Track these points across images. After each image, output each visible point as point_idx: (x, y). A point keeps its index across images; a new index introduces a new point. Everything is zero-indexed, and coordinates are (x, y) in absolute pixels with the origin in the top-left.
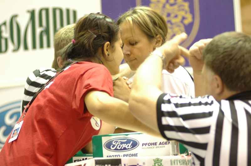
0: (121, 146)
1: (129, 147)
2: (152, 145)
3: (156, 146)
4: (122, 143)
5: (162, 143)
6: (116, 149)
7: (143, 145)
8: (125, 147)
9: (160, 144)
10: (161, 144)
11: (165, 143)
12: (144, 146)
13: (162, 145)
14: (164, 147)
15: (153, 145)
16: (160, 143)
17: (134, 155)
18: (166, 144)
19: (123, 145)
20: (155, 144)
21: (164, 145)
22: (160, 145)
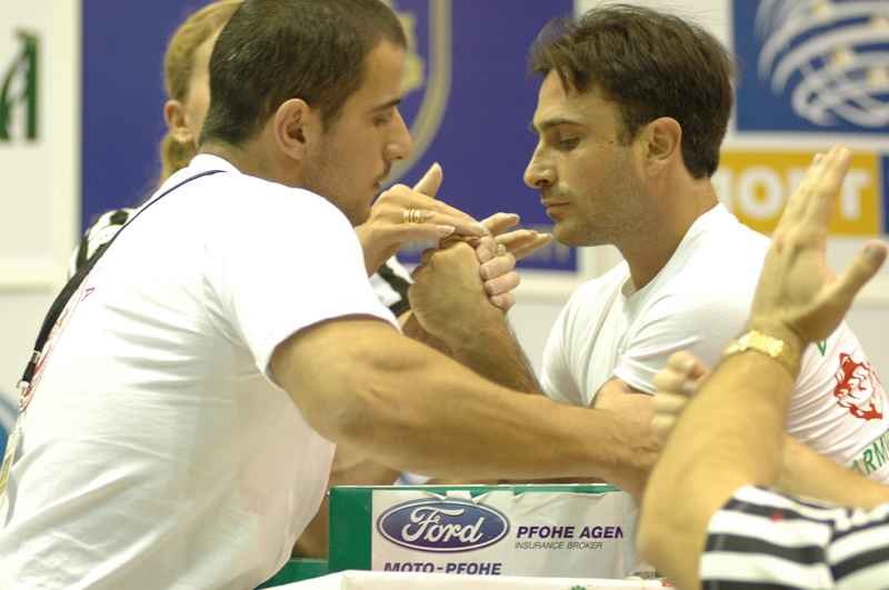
0: (442, 531)
1: (471, 538)
2: (553, 536)
3: (569, 539)
4: (446, 520)
5: (591, 530)
6: (422, 542)
7: (520, 533)
8: (456, 535)
9: (586, 533)
10: (588, 536)
11: (603, 531)
12: (525, 537)
13: (592, 540)
14: (600, 545)
15: (557, 535)
16: (586, 529)
17: (487, 569)
18: (605, 537)
19: (450, 526)
20: (567, 532)
21: (598, 540)
22: (585, 538)
